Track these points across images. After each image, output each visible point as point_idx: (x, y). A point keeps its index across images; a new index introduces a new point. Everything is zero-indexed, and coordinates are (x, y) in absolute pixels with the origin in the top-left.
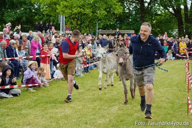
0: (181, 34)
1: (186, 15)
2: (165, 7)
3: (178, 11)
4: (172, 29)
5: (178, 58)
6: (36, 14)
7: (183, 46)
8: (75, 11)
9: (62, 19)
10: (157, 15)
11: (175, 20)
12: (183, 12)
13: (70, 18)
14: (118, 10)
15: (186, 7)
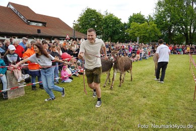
0: (187, 43)
1: (190, 36)
2: (180, 32)
3: (186, 34)
4: (183, 42)
6: (125, 36)
7: (188, 48)
8: (142, 35)
9: (138, 39)
10: (176, 36)
11: (185, 38)
12: (189, 34)
14: (159, 34)
15: (190, 32)
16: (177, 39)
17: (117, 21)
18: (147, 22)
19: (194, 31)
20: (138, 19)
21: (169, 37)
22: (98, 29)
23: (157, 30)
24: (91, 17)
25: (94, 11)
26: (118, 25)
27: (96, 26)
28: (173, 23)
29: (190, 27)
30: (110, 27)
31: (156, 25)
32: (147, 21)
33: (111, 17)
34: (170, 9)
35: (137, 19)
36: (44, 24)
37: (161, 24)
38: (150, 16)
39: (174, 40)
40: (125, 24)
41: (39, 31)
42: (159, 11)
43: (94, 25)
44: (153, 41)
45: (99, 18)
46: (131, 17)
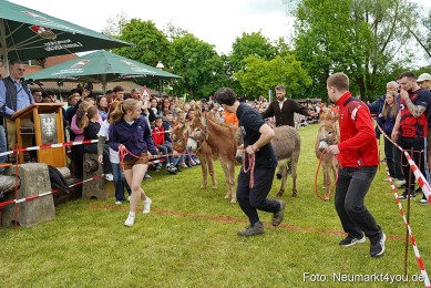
17: (206, 52)
20: (257, 45)
23: (304, 73)
29: (367, 66)
40: (224, 58)
42: (302, 31)
46: (238, 40)
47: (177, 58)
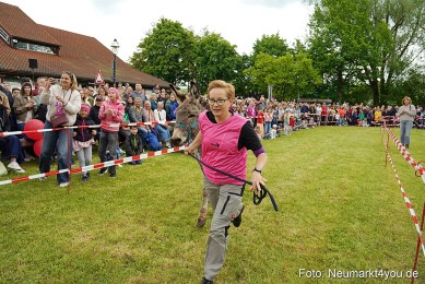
0: (376, 104)
1: (382, 87)
2: (362, 80)
3: (374, 83)
4: (367, 100)
5: (373, 125)
6: (246, 84)
7: (378, 114)
8: (280, 81)
9: (270, 89)
10: (353, 86)
11: (371, 91)
12: (379, 84)
13: (276, 88)
14: (318, 81)
15: (383, 80)
16: (356, 94)
17: (227, 51)
18: (293, 53)
19: (390, 77)
20: (274, 46)
21: (339, 89)
22: (185, 67)
23: (314, 72)
24: (169, 37)
25: (177, 26)
26: (230, 59)
27: (180, 60)
28: (346, 59)
29: (383, 69)
30: (212, 63)
31: (310, 61)
32: (292, 51)
33: (215, 40)
34: (341, 27)
35: (271, 46)
36: (55, 48)
37: (321, 60)
38: (298, 42)
39: (349, 96)
40: (245, 58)
41: (33, 63)
42: (318, 31)
43: (177, 57)
44: (304, 97)
45: (188, 40)
46: (258, 41)
47: (199, 55)
